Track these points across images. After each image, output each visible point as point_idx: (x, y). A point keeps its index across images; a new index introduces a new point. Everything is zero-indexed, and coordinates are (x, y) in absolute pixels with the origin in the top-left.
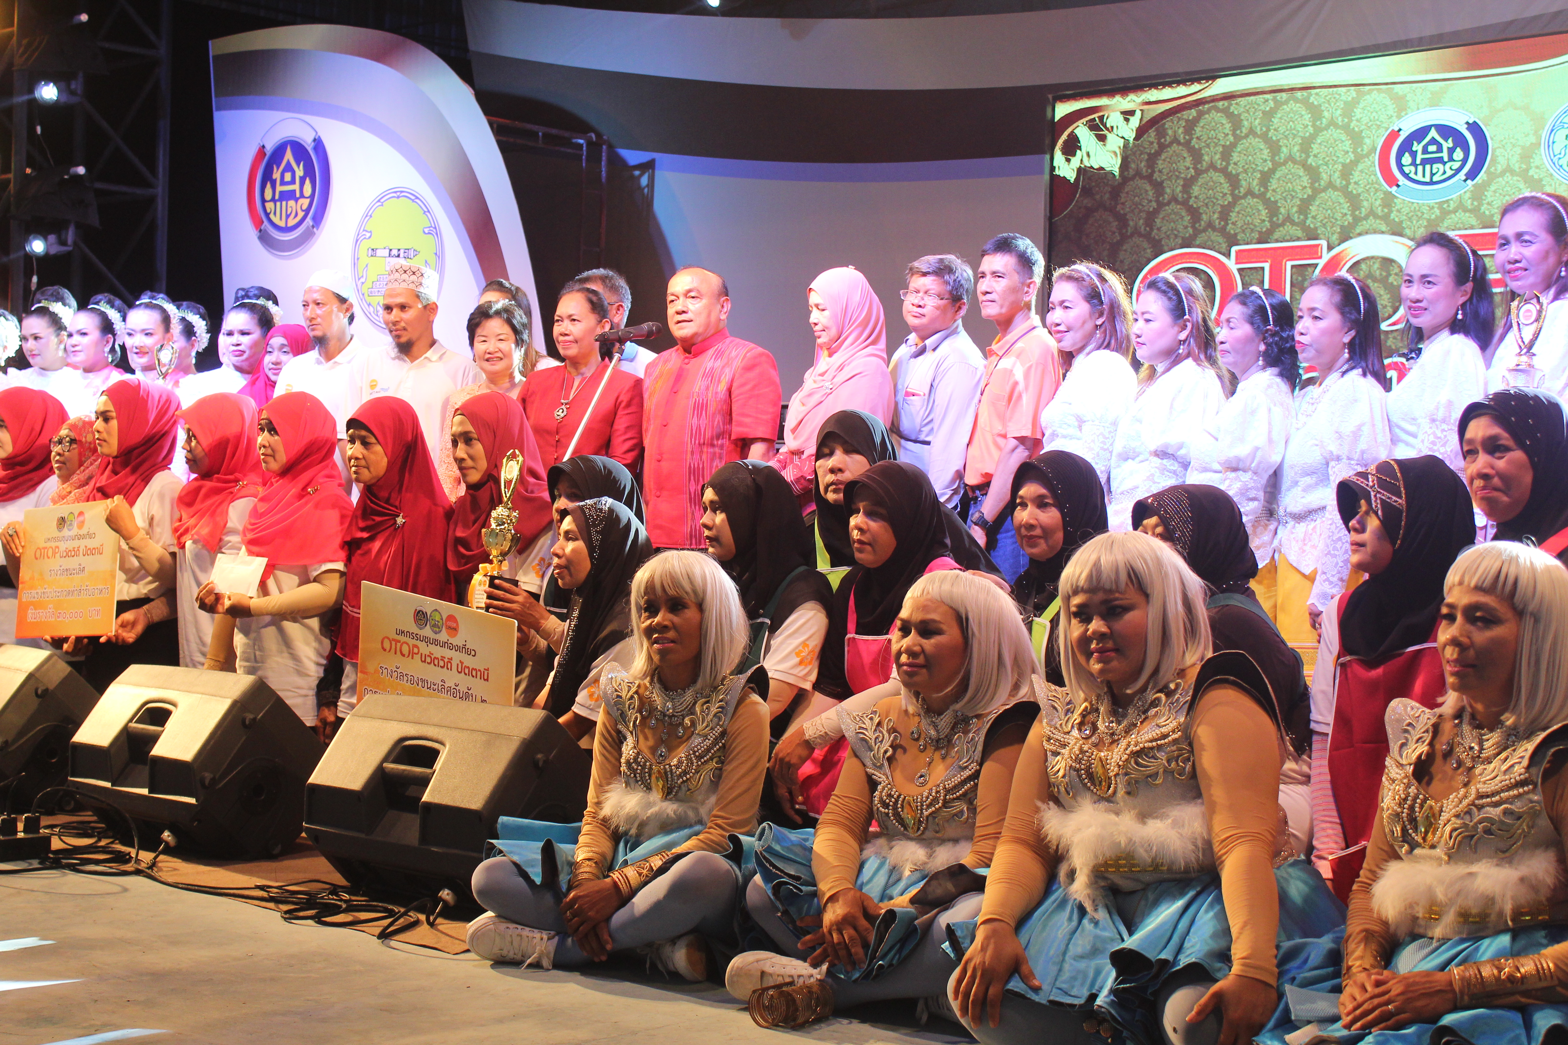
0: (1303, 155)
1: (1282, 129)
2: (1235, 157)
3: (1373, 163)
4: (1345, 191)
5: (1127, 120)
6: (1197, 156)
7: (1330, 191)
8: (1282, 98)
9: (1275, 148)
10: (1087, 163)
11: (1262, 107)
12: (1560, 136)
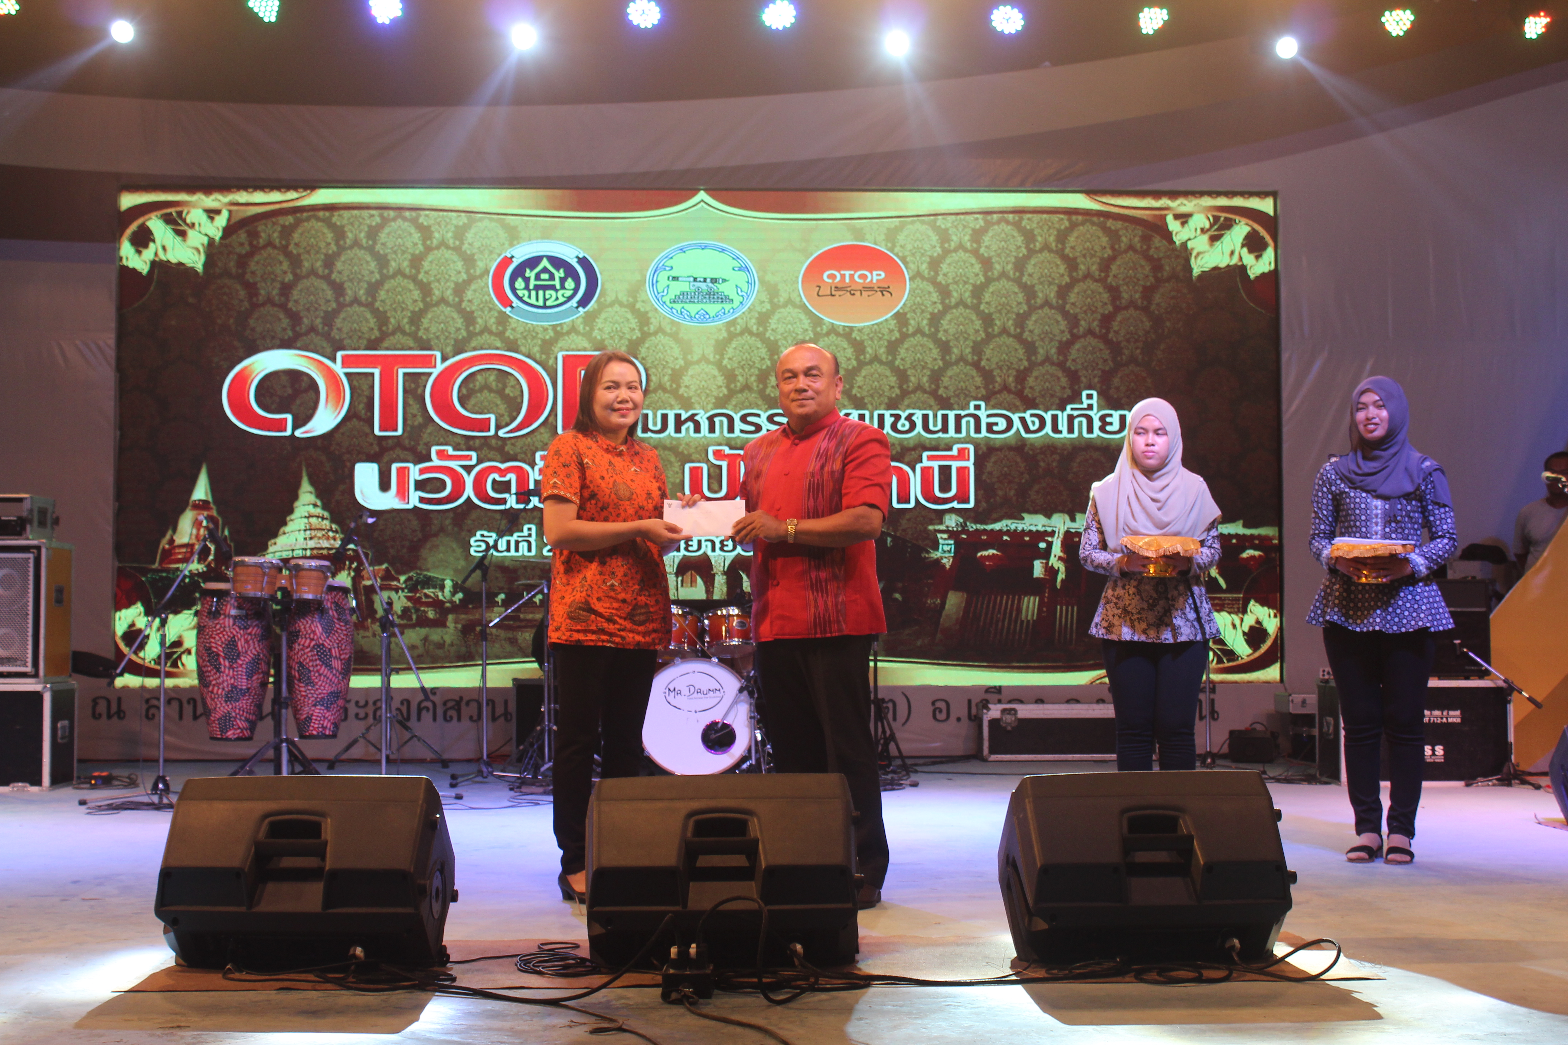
0: (414, 271)
1: (390, 245)
2: (339, 265)
3: (487, 284)
4: (458, 307)
5: (212, 219)
6: (295, 262)
7: (443, 307)
8: (389, 215)
9: (382, 261)
10: (162, 256)
11: (368, 222)
12: (663, 276)
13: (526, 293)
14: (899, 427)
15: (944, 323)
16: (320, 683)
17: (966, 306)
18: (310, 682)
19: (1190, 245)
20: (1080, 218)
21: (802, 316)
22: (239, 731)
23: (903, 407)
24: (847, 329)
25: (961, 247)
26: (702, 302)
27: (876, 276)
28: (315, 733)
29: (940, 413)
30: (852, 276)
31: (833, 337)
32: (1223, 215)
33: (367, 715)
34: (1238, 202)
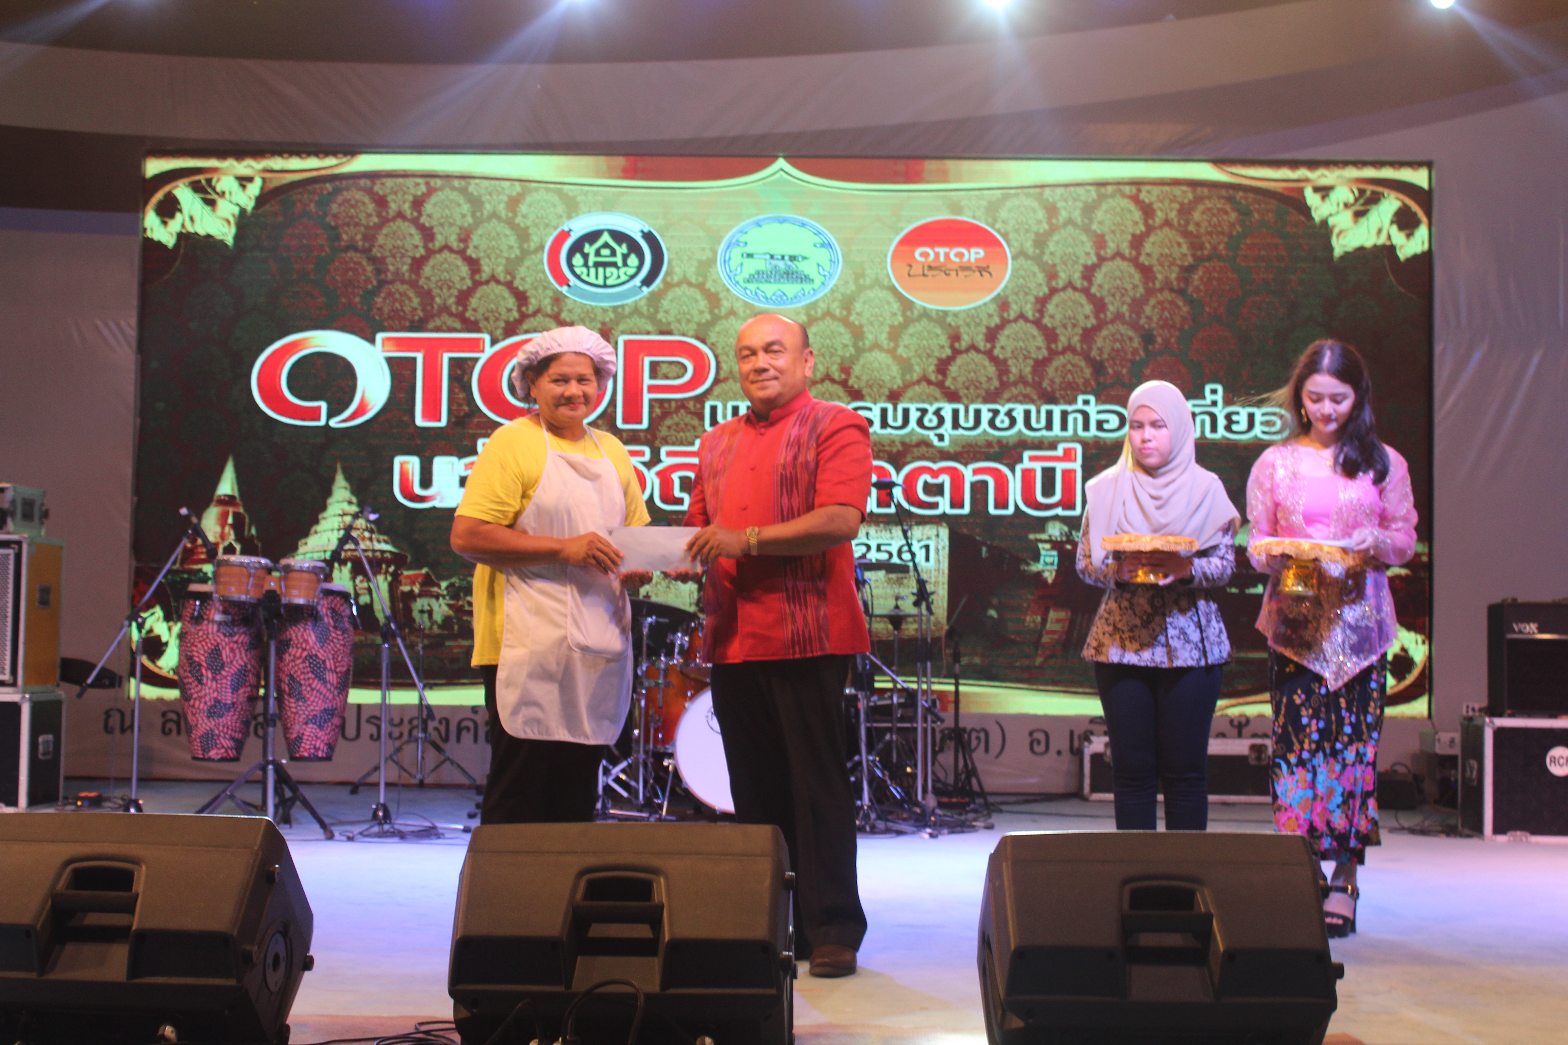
0: (462, 246)
1: (436, 216)
2: (381, 240)
3: (542, 261)
4: (509, 285)
5: (244, 187)
6: (333, 234)
7: (493, 284)
8: (435, 183)
9: (428, 234)
10: (190, 228)
11: (413, 191)
12: (736, 254)
13: (585, 270)
14: (998, 423)
15: (1051, 308)
16: (312, 699)
17: (1075, 289)
18: (301, 697)
19: (1331, 221)
20: (1206, 191)
21: (891, 298)
22: (223, 750)
23: (1002, 401)
24: (941, 314)
25: (1070, 222)
26: (779, 281)
27: (975, 254)
28: (306, 754)
29: (1044, 408)
30: (947, 255)
31: (925, 322)
32: (1369, 188)
33: (401, 734)
34: (1387, 173)
